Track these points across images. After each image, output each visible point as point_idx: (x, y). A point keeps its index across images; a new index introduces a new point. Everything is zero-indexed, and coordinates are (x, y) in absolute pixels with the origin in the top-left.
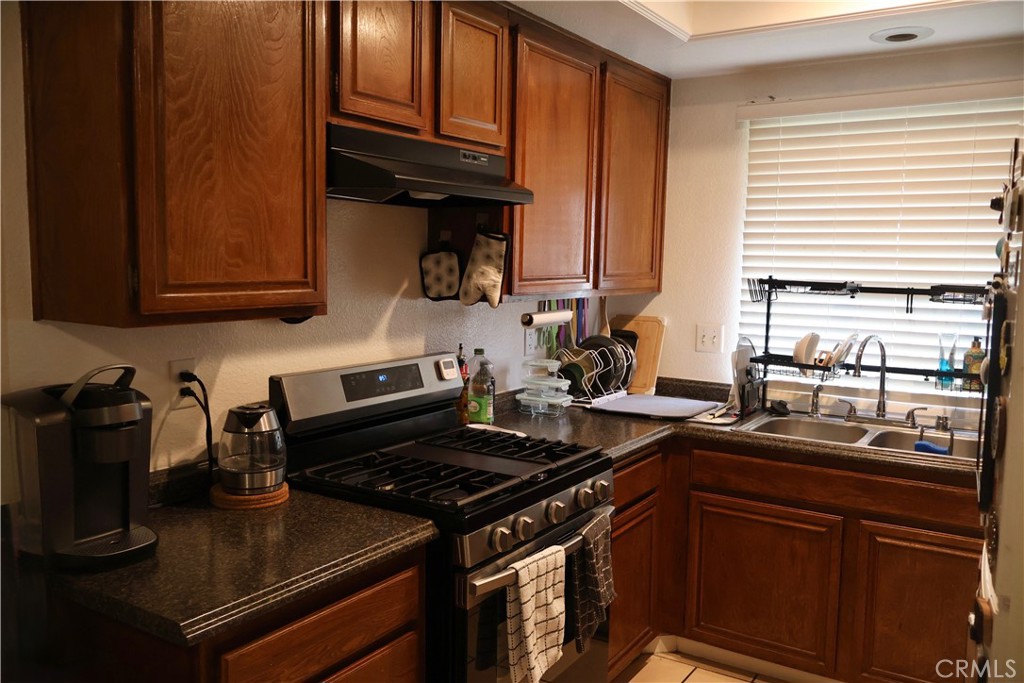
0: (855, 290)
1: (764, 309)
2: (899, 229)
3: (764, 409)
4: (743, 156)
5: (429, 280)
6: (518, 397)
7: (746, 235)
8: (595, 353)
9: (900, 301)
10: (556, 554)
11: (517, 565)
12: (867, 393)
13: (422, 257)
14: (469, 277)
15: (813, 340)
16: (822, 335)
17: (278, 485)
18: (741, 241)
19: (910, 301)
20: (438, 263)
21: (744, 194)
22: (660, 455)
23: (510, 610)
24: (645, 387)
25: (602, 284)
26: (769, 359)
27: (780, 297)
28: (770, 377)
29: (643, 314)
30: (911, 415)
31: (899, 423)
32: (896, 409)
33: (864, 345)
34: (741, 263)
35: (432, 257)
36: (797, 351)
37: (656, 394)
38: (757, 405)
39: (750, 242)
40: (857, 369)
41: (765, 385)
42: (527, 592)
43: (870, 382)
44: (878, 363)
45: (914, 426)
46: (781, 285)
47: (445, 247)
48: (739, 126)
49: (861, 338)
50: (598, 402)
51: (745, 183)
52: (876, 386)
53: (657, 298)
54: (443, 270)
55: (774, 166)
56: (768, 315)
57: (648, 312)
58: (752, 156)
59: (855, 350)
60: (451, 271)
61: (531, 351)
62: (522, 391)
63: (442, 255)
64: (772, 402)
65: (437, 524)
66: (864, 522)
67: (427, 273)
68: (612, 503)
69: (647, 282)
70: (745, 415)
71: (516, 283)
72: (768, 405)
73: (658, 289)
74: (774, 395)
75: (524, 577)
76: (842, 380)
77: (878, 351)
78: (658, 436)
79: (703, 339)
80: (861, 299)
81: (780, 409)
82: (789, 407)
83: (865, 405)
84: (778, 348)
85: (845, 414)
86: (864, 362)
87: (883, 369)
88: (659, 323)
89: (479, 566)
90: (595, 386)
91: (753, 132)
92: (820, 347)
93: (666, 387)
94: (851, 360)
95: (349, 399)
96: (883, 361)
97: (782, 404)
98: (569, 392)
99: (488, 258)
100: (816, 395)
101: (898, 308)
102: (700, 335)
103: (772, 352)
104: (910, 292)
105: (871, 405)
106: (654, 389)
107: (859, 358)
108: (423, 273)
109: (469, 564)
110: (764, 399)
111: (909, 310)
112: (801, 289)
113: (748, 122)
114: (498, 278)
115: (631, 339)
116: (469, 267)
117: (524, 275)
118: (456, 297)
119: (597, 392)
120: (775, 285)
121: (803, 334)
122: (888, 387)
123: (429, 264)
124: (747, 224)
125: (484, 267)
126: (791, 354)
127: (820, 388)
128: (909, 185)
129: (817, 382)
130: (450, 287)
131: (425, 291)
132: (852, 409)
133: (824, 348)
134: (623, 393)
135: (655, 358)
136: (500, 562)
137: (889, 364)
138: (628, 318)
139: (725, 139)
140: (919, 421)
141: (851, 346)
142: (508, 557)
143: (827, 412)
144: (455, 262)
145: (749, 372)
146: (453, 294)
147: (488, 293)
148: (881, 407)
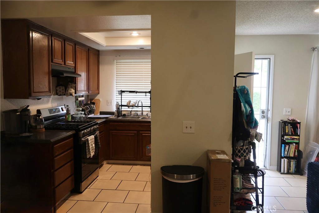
0: (137, 92)
1: (121, 97)
2: (143, 81)
3: (121, 116)
4: (115, 67)
5: (58, 92)
6: (73, 116)
7: (116, 82)
8: (88, 106)
9: (144, 94)
10: (93, 137)
11: (88, 138)
12: (140, 111)
13: (56, 87)
14: (68, 91)
15: (130, 102)
16: (132, 101)
17: (43, 128)
18: (115, 83)
19: (146, 94)
20: (60, 88)
21: (115, 74)
22: (104, 124)
23: (87, 145)
24: (97, 113)
25: (90, 92)
26: (122, 106)
27: (123, 94)
28: (122, 109)
29: (95, 98)
30: (147, 114)
31: (145, 116)
32: (145, 113)
33: (139, 102)
34: (115, 88)
35: (59, 87)
36: (127, 104)
37: (100, 114)
38: (120, 115)
39: (117, 83)
40: (138, 106)
41: (121, 111)
42: (90, 142)
43: (140, 109)
44: (141, 105)
45: (148, 116)
46: (124, 92)
47: (61, 85)
48: (114, 61)
49: (138, 101)
50: (90, 116)
51: (115, 72)
52: (141, 110)
53: (98, 95)
54: (61, 90)
55: (121, 69)
56: (121, 98)
57: (97, 98)
58: (117, 67)
59: (137, 103)
60: (63, 90)
61: (74, 106)
62: (74, 114)
63: (61, 87)
64: (123, 114)
65: (75, 131)
66: (140, 132)
67: (57, 90)
68: (98, 131)
69: (97, 92)
70: (118, 116)
71: (77, 92)
72: (122, 115)
73: (99, 93)
74: (123, 113)
75: (89, 139)
76: (135, 109)
77: (141, 103)
78: (102, 121)
79: (109, 103)
80: (138, 94)
81: (124, 115)
82: (126, 115)
83: (139, 113)
84: (123, 104)
85: (136, 115)
86: (139, 105)
87: (142, 106)
88: (99, 100)
89: (83, 137)
90: (88, 113)
91: (117, 62)
92: (131, 103)
93: (102, 113)
94: (137, 105)
95: (50, 114)
96: (142, 105)
97: (125, 114)
98: (84, 114)
99: (72, 87)
100: (131, 113)
101: (144, 95)
102: (108, 102)
103: (122, 104)
104: (146, 92)
105: (140, 113)
106: (99, 114)
107: (138, 104)
108: (56, 90)
109: (81, 137)
110: (121, 114)
111: (146, 96)
112: (128, 92)
113: (115, 60)
114: (74, 91)
115: (94, 104)
116: (67, 89)
117: (78, 90)
118: (65, 95)
119: (89, 115)
120: (122, 92)
121: (128, 101)
122: (143, 110)
123: (58, 88)
124: (116, 80)
125: (71, 89)
126: (126, 105)
127: (131, 111)
128: (145, 73)
129: (131, 110)
130: (63, 93)
131: (57, 94)
132: (137, 114)
133: (132, 103)
134: (93, 115)
135: (99, 107)
136: (85, 137)
137: (143, 105)
138: (93, 99)
139: (111, 63)
140: (148, 115)
141: (136, 102)
142: (86, 137)
143: (133, 115)
144: (64, 88)
145: (119, 108)
146: (64, 94)
147: (72, 94)
148: (142, 114)
